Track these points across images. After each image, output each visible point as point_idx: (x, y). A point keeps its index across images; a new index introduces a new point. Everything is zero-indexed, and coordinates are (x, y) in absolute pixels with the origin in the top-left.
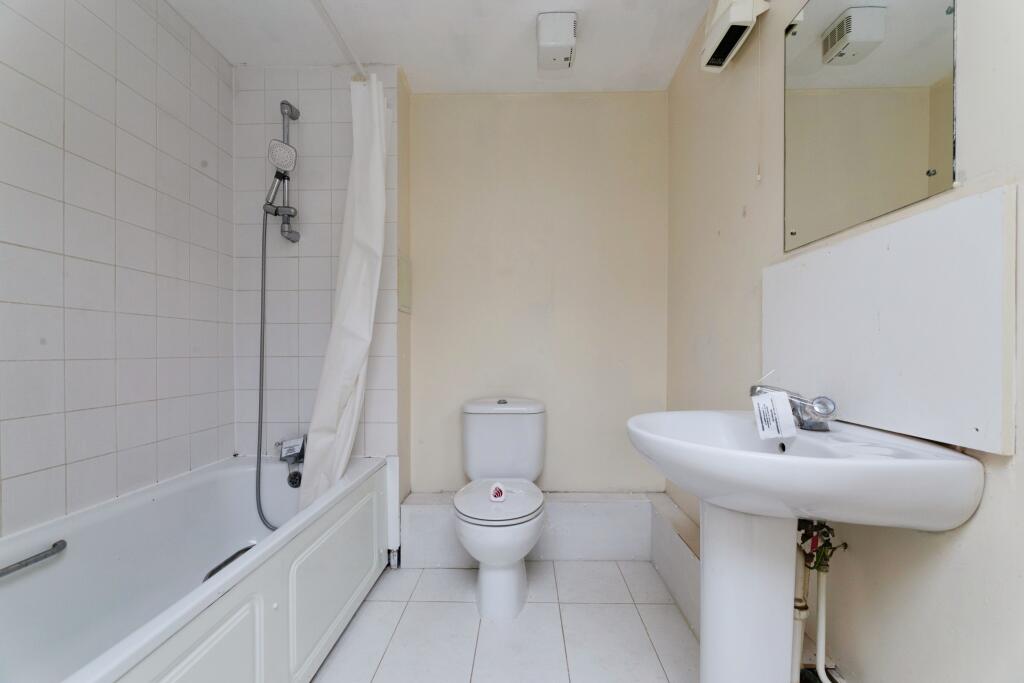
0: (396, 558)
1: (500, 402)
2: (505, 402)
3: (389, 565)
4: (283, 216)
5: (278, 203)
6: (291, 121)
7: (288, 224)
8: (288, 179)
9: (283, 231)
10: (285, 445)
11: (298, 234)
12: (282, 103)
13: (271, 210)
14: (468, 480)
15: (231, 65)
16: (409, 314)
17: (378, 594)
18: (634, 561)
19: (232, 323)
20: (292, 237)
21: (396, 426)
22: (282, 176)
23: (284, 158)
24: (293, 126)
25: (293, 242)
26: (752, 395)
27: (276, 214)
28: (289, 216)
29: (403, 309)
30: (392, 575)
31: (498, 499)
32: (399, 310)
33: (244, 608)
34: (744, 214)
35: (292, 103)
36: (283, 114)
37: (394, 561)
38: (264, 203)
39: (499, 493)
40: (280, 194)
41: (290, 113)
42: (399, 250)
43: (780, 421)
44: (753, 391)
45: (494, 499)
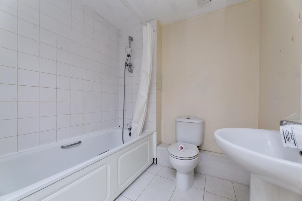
0: (156, 161)
1: (187, 118)
2: (189, 119)
3: (154, 162)
4: (129, 66)
5: (128, 63)
6: (131, 41)
7: (130, 68)
8: (130, 56)
9: (129, 70)
10: (129, 125)
11: (132, 70)
12: (129, 37)
13: (127, 65)
14: (177, 142)
15: (119, 31)
16: (161, 90)
17: (149, 170)
18: (241, 184)
19: (119, 94)
20: (131, 71)
21: (156, 123)
22: (129, 56)
23: (129, 51)
24: (132, 42)
25: (132, 72)
26: (280, 125)
27: (127, 66)
28: (130, 66)
29: (158, 89)
30: (154, 166)
31: (181, 150)
32: (157, 89)
33: (104, 166)
34: (292, 40)
35: (131, 36)
36: (129, 39)
37: (155, 162)
38: (125, 63)
39: (182, 148)
40: (128, 60)
41: (131, 39)
42: (157, 72)
43: (296, 139)
44: (281, 123)
45: (180, 150)
